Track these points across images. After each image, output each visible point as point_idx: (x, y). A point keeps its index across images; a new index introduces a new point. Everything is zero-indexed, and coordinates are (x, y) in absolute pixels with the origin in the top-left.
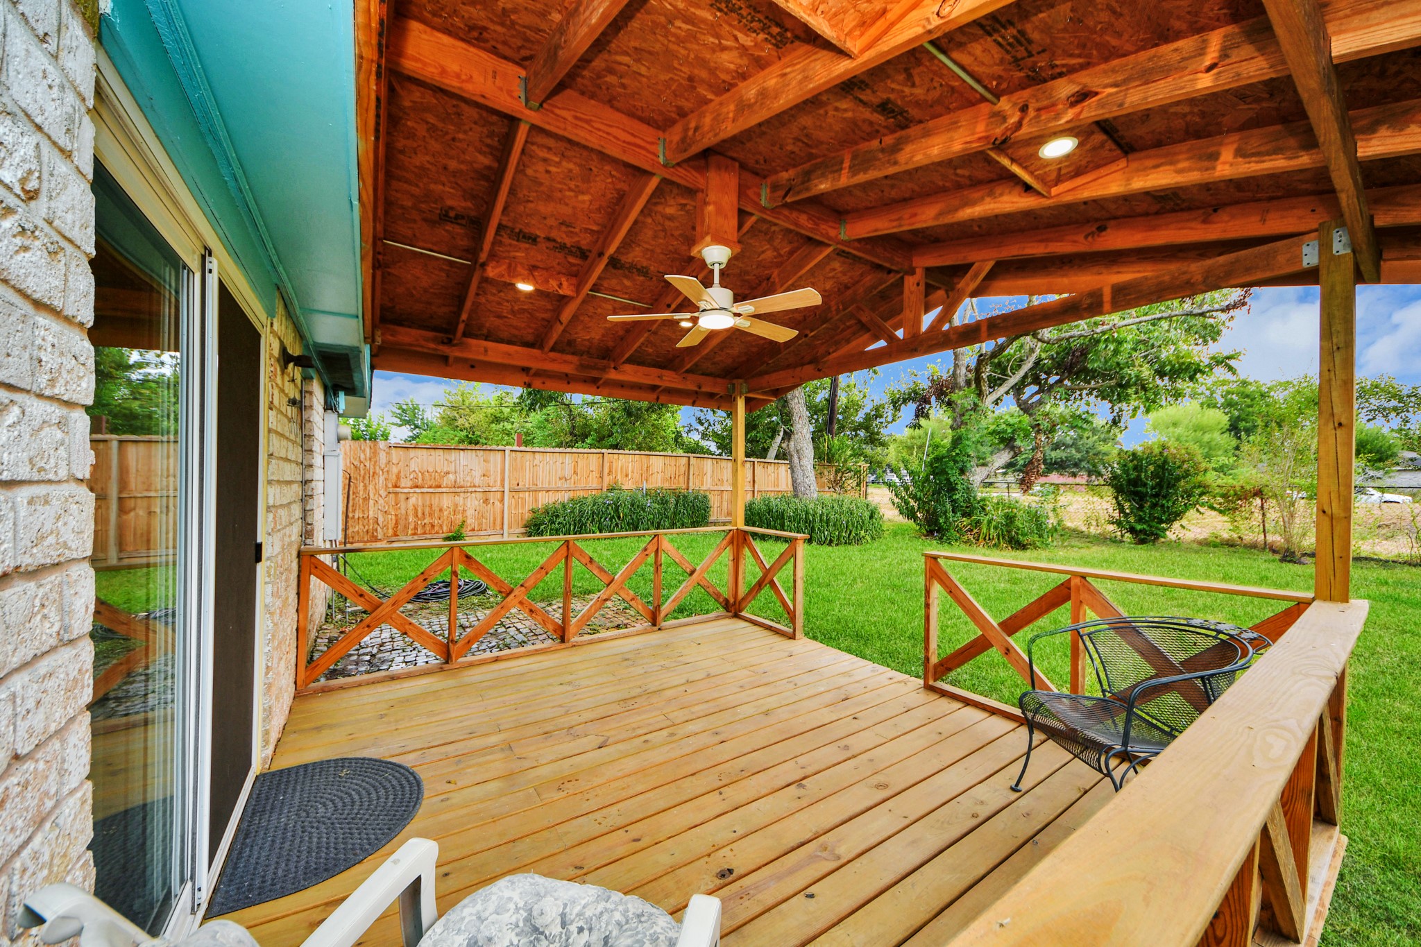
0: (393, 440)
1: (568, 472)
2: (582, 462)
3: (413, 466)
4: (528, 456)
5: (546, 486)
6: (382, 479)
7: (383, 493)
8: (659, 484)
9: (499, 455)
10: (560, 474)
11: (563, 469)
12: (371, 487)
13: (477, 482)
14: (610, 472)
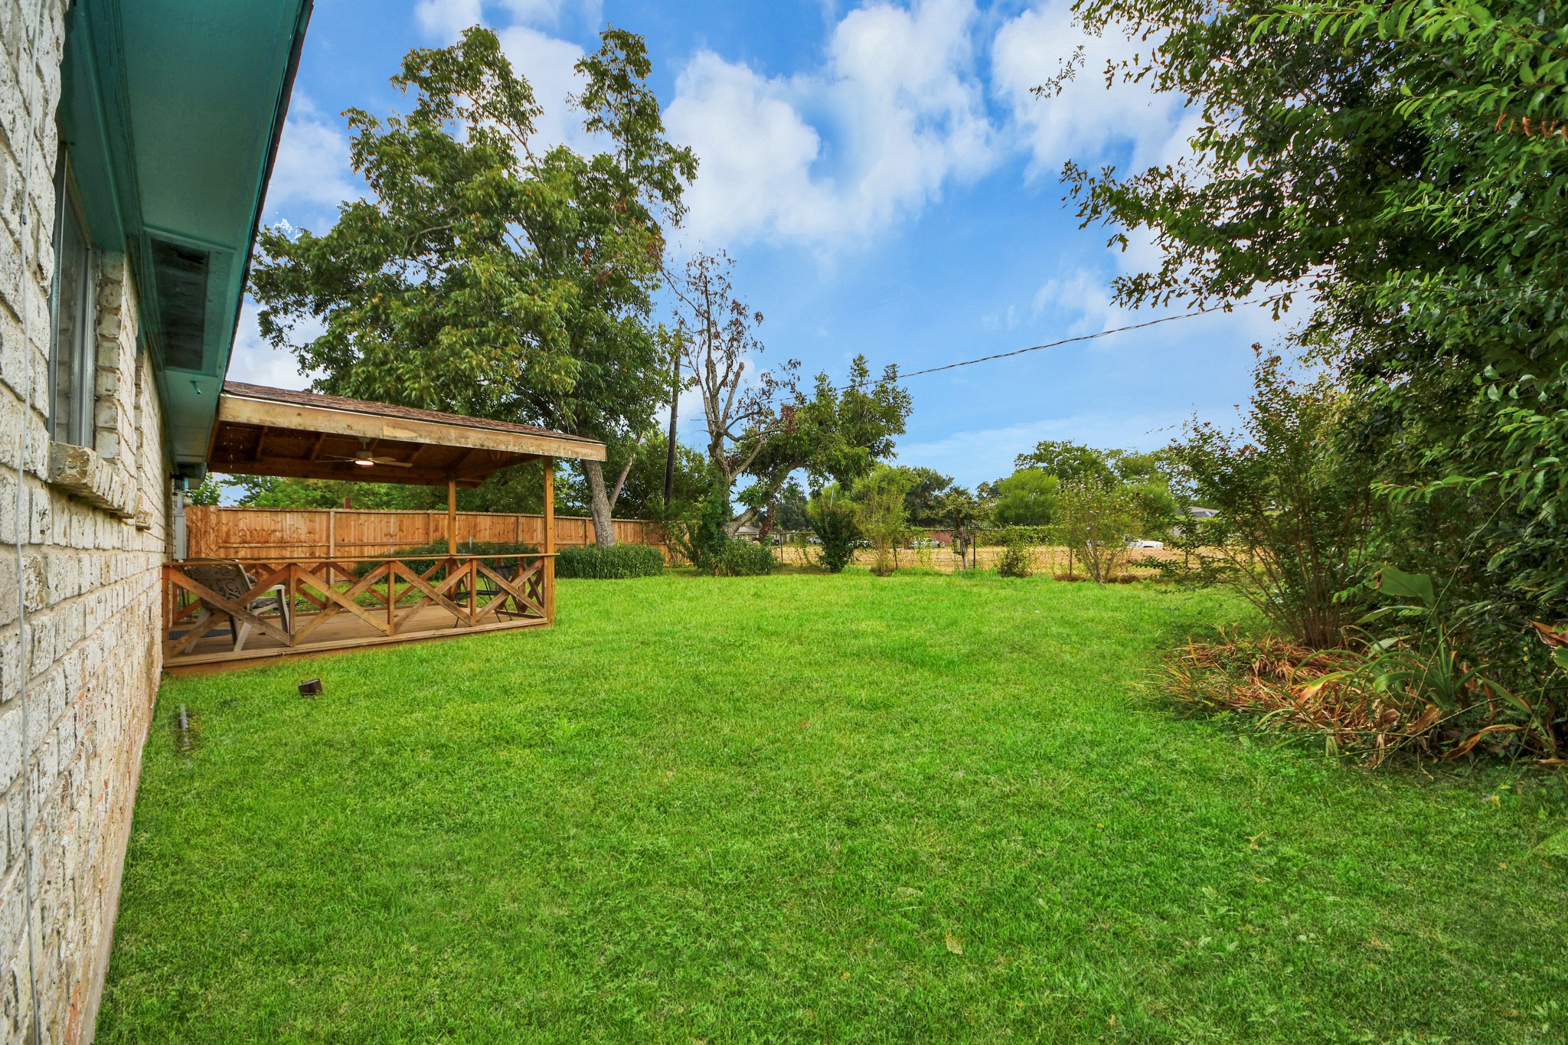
0: (223, 503)
1: (392, 530)
2: (406, 521)
3: (242, 525)
4: (353, 517)
5: (372, 541)
6: (212, 536)
7: (213, 547)
8: (487, 539)
9: (324, 517)
10: (384, 530)
11: (388, 527)
12: (203, 543)
13: (303, 538)
14: (436, 530)
